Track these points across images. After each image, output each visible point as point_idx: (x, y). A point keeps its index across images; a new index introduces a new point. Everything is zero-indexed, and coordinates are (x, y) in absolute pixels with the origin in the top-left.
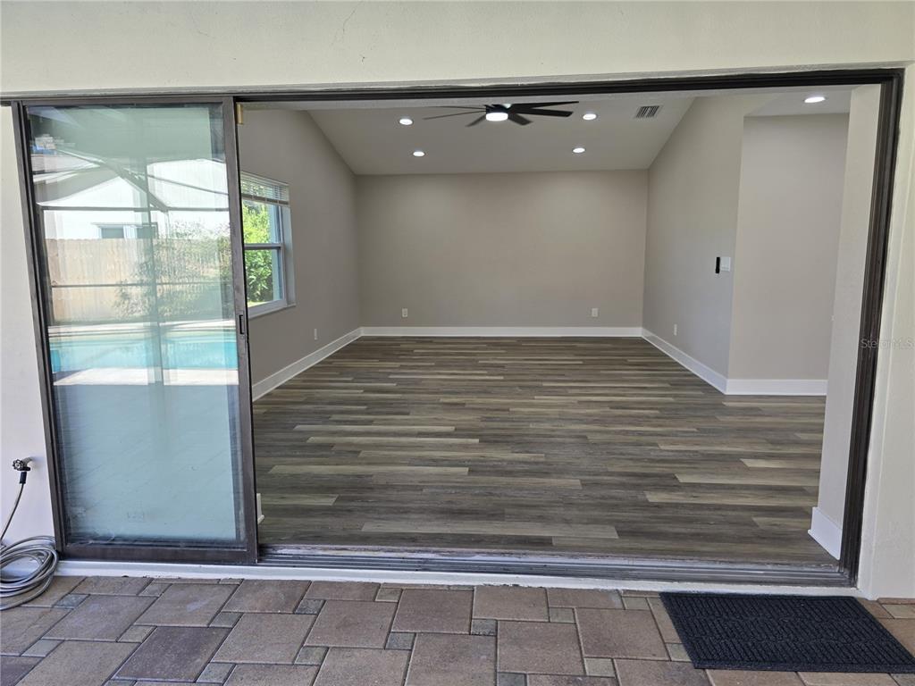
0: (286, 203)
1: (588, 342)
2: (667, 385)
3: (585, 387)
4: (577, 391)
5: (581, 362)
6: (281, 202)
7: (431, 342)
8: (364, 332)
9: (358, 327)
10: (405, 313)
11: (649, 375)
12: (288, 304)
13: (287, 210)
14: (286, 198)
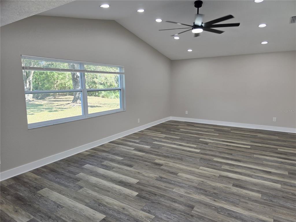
0: (123, 73)
1: (266, 134)
2: (286, 173)
3: (233, 165)
4: (227, 167)
5: (249, 147)
6: (121, 73)
7: (193, 126)
8: (171, 118)
9: (170, 116)
10: (187, 112)
11: (282, 163)
12: (124, 110)
13: (124, 76)
14: (123, 71)
